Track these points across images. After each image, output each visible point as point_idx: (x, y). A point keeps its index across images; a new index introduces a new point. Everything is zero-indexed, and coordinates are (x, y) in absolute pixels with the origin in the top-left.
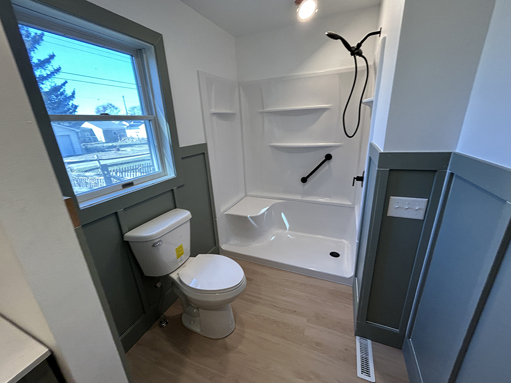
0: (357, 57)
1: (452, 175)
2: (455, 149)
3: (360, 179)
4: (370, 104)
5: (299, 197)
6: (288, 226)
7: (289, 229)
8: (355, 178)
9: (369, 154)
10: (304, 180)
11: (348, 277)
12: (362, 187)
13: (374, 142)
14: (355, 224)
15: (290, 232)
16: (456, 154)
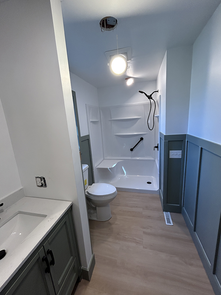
0: (151, 99)
1: (187, 141)
2: (187, 133)
3: (157, 147)
4: (158, 117)
5: (130, 158)
6: (125, 172)
7: (126, 174)
8: (154, 147)
9: (160, 136)
10: (132, 150)
11: (157, 190)
12: (158, 150)
13: (161, 132)
14: (157, 167)
15: (127, 175)
16: (187, 135)
